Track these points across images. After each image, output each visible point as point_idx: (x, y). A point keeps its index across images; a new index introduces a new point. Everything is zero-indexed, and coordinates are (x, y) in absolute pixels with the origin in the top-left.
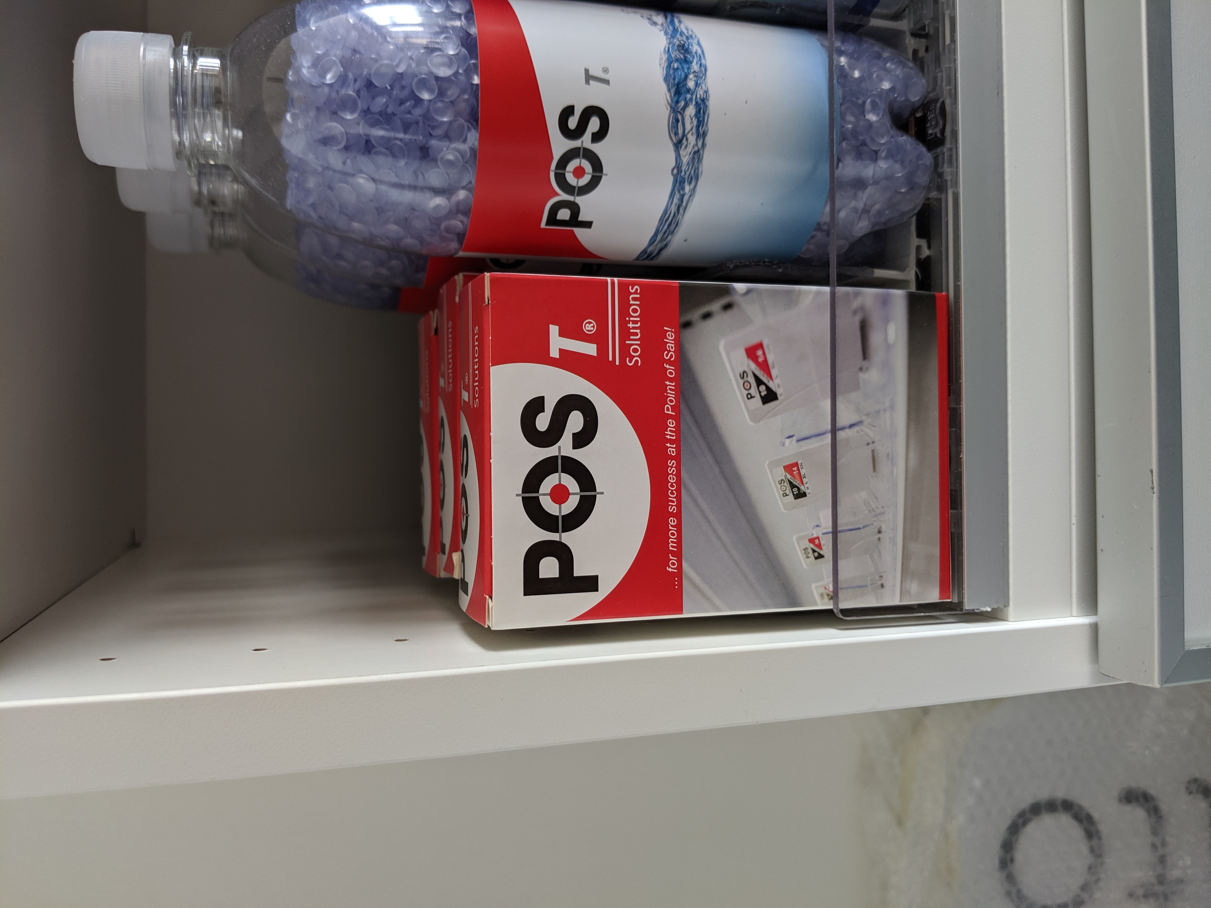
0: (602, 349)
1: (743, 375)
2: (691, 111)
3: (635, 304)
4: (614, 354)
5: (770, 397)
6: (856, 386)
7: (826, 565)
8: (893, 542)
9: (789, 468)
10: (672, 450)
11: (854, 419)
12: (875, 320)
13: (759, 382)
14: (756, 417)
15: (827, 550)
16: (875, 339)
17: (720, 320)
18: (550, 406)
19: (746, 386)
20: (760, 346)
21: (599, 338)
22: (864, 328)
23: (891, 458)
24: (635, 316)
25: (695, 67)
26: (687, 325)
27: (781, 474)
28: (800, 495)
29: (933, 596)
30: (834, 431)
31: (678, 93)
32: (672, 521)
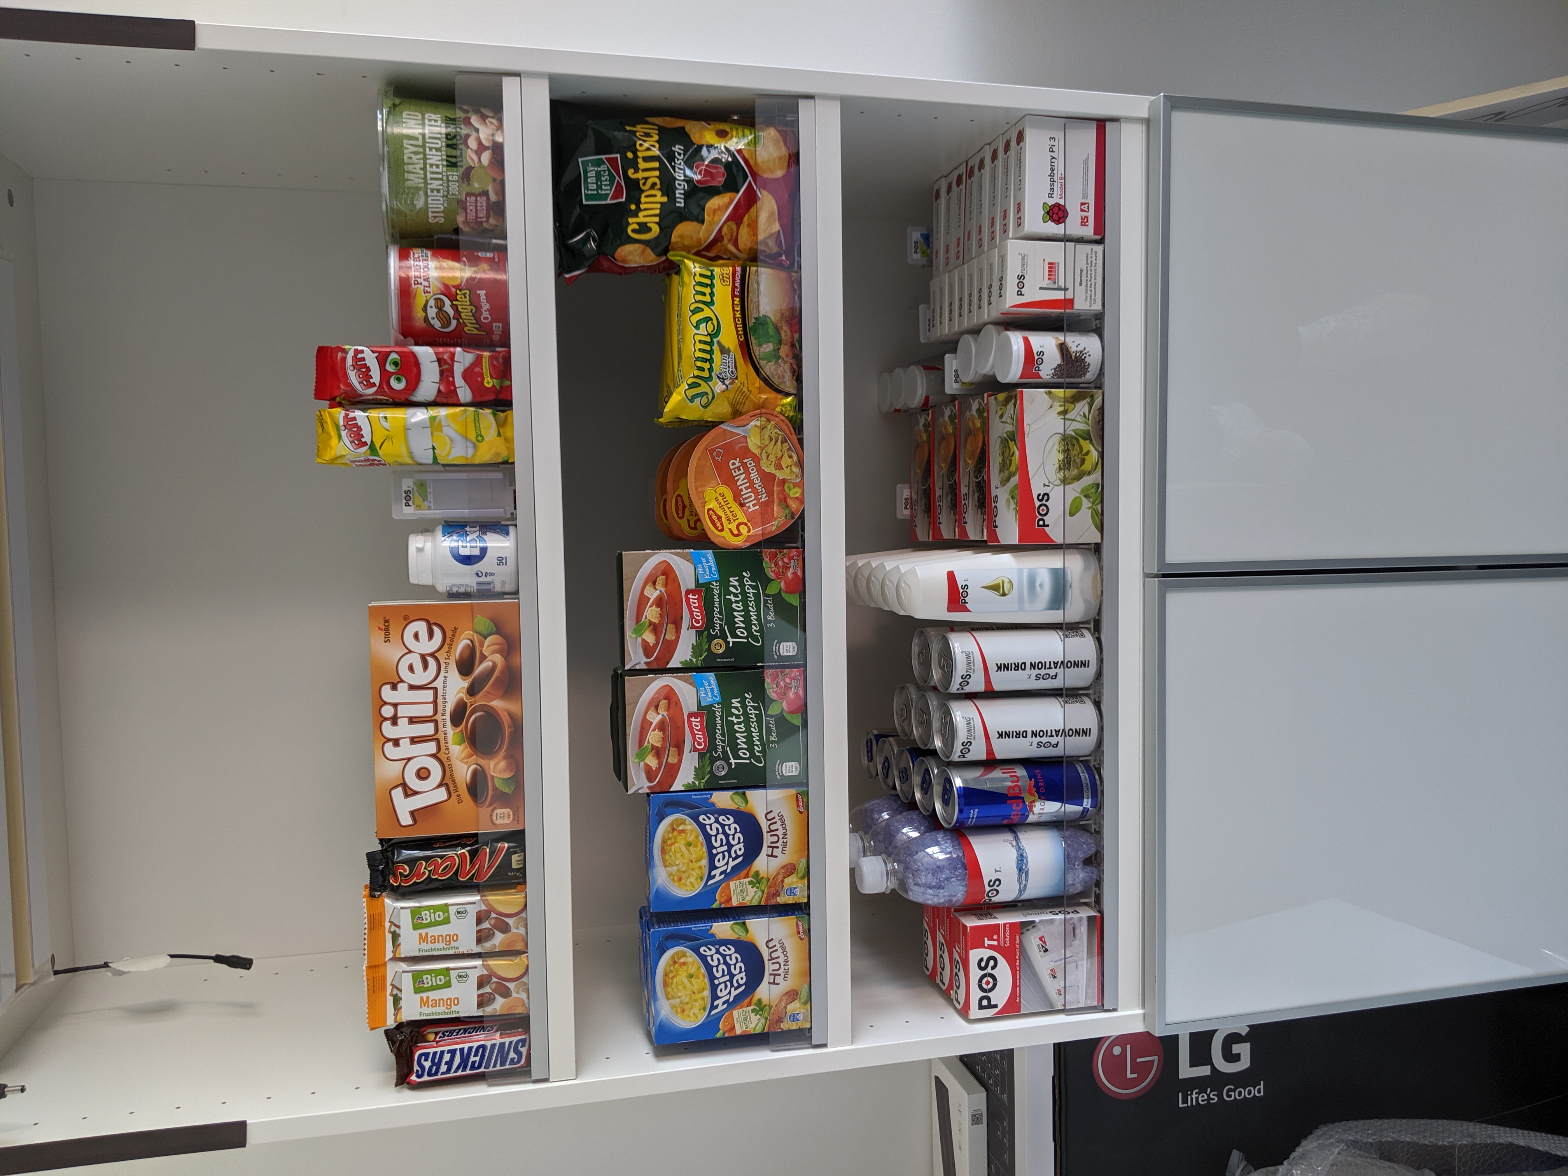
0: (999, 943)
1: (1038, 945)
2: (1024, 875)
3: (1007, 929)
4: (1002, 944)
5: (1046, 950)
6: (1071, 945)
7: (1062, 997)
8: (1083, 989)
9: (1051, 970)
10: (1018, 968)
11: (1071, 955)
12: (1077, 925)
13: (1043, 947)
14: (1041, 957)
15: (1062, 993)
16: (1077, 931)
17: (1032, 931)
18: (985, 960)
19: (1039, 948)
20: (1043, 937)
21: (998, 940)
22: (1074, 929)
23: (1082, 965)
24: (1008, 933)
25: (1025, 861)
26: (1022, 933)
27: (1049, 972)
28: (1055, 977)
29: (1095, 1004)
30: (1065, 958)
31: (1020, 871)
32: (1018, 988)
